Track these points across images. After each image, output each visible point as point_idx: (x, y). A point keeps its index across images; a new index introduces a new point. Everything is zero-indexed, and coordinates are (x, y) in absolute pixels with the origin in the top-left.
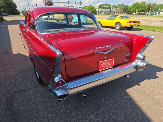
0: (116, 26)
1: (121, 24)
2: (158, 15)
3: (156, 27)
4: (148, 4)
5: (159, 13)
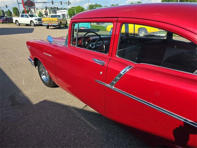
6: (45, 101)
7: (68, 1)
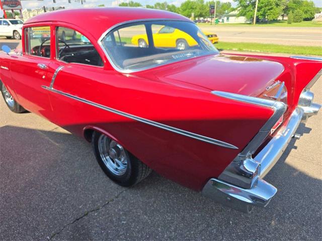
0: (177, 45)
1: (186, 42)
2: (228, 22)
3: (234, 43)
4: (207, 3)
5: (228, 19)
6: (7, 127)
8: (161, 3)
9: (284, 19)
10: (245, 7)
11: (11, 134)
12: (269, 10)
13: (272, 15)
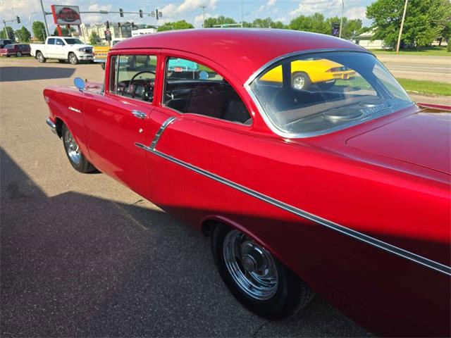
1: (308, 76)
5: (358, 42)
6: (70, 193)
7: (157, 11)
8: (263, 19)
9: (442, 44)
10: (384, 27)
11: (76, 206)
12: (420, 31)
13: (424, 39)
